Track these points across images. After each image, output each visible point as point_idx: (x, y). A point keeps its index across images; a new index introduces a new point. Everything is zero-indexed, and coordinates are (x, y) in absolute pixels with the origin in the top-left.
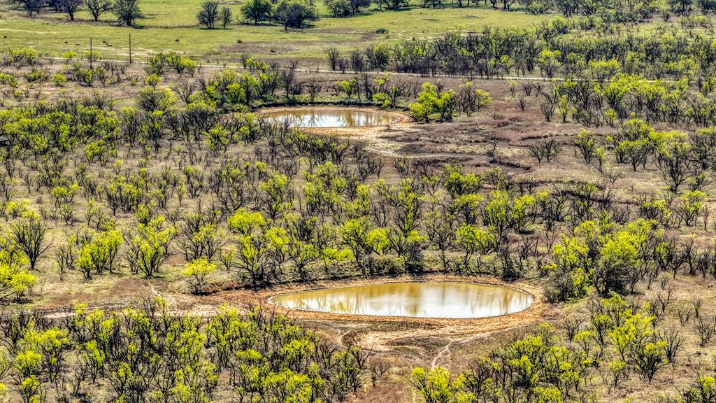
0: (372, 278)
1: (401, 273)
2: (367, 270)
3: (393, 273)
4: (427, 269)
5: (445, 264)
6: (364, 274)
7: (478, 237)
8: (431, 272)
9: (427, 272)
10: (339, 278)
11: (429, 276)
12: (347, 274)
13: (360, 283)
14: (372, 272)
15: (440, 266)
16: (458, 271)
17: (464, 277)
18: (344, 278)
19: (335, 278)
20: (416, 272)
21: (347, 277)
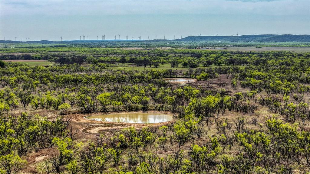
0: (129, 111)
1: (139, 110)
2: (128, 109)
3: (137, 110)
4: (149, 109)
5: (155, 107)
6: (127, 110)
7: (169, 99)
8: (150, 110)
9: (149, 110)
10: (117, 111)
11: (149, 111)
12: (121, 110)
13: (124, 113)
14: (129, 109)
15: (154, 108)
16: (159, 110)
17: (160, 111)
18: (119, 111)
19: (116, 111)
20: (145, 110)
21: (120, 111)
